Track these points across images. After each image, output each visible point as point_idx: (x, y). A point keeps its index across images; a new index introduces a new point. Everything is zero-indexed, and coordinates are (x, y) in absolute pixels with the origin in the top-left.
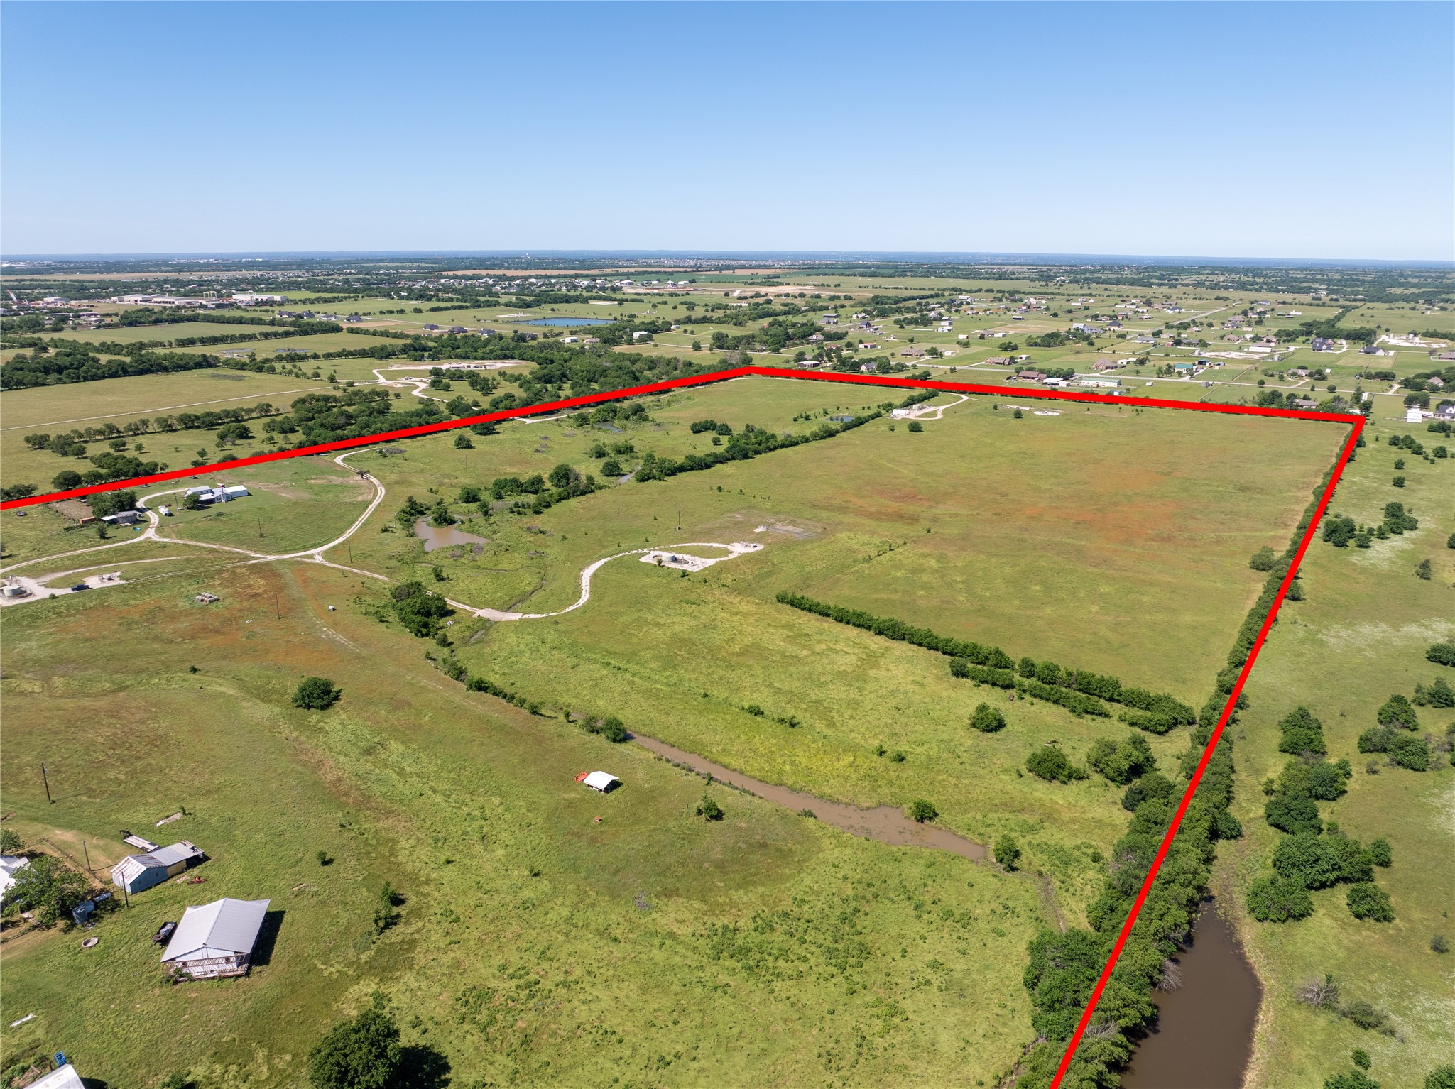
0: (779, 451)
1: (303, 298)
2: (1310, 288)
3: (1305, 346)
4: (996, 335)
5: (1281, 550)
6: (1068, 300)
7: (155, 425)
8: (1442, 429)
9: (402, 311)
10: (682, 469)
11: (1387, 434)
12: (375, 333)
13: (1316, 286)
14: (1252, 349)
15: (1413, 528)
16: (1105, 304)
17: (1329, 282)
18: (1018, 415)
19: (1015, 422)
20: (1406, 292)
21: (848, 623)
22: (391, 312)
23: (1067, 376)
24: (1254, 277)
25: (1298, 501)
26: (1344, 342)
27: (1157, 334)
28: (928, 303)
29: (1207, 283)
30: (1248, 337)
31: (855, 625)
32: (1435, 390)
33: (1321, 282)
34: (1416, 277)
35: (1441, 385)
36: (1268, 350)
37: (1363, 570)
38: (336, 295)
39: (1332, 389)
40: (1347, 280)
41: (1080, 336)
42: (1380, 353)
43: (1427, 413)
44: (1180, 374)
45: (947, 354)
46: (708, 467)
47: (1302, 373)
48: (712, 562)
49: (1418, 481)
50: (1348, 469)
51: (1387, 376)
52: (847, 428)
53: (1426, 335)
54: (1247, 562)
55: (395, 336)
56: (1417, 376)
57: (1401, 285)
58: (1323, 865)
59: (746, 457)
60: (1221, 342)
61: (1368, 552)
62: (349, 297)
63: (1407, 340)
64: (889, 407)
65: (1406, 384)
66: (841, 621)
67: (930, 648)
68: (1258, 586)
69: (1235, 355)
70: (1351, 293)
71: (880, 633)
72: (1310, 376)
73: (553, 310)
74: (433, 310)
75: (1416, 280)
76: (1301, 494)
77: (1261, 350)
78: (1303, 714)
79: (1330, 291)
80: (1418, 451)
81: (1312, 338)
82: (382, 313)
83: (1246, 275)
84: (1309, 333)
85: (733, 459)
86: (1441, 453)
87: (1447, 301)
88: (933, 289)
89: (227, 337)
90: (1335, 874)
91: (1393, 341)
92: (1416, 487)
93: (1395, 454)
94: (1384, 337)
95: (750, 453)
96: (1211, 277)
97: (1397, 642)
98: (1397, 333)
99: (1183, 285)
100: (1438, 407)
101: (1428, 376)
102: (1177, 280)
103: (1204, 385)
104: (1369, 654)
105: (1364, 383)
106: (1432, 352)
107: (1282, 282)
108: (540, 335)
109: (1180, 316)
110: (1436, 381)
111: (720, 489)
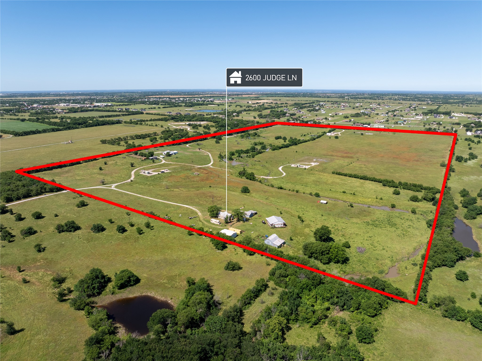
0: (303, 143)
2: (425, 100)
3: (431, 116)
4: (340, 114)
5: (447, 162)
6: (354, 104)
8: (478, 136)
9: (155, 108)
10: (282, 147)
11: (464, 138)
12: (155, 114)
13: (426, 99)
14: (417, 117)
15: (476, 158)
16: (365, 105)
17: (430, 98)
18: (362, 134)
19: (362, 136)
20: (454, 101)
21: (352, 177)
22: (152, 108)
23: (369, 125)
24: (406, 97)
25: (447, 153)
26: (442, 115)
27: (387, 113)
28: (312, 105)
29: (392, 99)
30: (414, 114)
31: (354, 177)
32: (473, 127)
33: (428, 98)
34: (456, 96)
35: (474, 126)
36: (422, 117)
37: (467, 167)
39: (444, 127)
40: (435, 97)
41: (364, 114)
42: (454, 118)
43: (472, 133)
44: (400, 124)
45: (330, 119)
46: (288, 147)
47: (434, 123)
48: (309, 166)
49: (475, 148)
50: (456, 146)
51: (458, 124)
52: (318, 138)
53: (465, 113)
54: (439, 165)
55: (162, 115)
56: (467, 124)
57: (452, 99)
58: (478, 210)
59: (296, 145)
60: (406, 116)
61: (467, 163)
62: (132, 104)
63: (460, 115)
64: (325, 133)
65: (464, 126)
66: (351, 177)
67: (375, 181)
68: (444, 170)
69: (412, 119)
70: (438, 101)
71: (361, 179)
72: (437, 124)
73: (200, 107)
74: (164, 108)
75: (456, 98)
76: (446, 151)
77: (420, 118)
78: (464, 190)
79: (432, 101)
80: (473, 142)
81: (433, 114)
82: (149, 108)
83: (404, 96)
84: (431, 113)
85: (293, 145)
86: (479, 142)
87: (468, 104)
88: (310, 101)
89: (112, 115)
90: (480, 212)
91: (456, 115)
92: (474, 150)
93: (467, 143)
94: (453, 114)
95: (297, 144)
96: (393, 97)
97: (480, 179)
98: (457, 113)
99: (386, 99)
100: (475, 131)
101: (471, 124)
102: (383, 98)
103: (408, 127)
104: (474, 181)
105: (454, 126)
106: (469, 118)
107: (416, 98)
108: (205, 115)
109: (390, 108)
110: (473, 125)
111: (297, 152)
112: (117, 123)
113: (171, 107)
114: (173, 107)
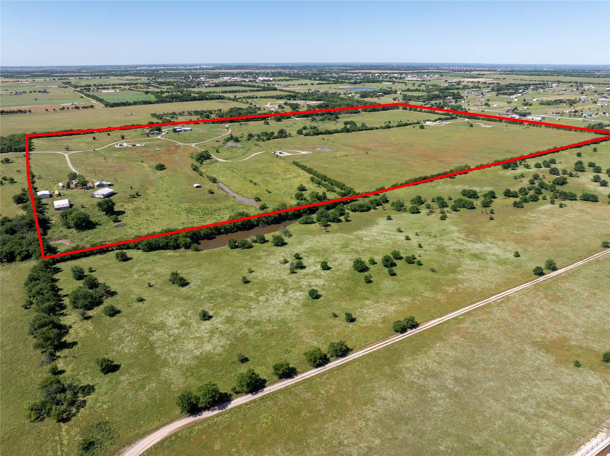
0: (363, 131)
1: (279, 79)
4: (533, 100)
7: (187, 113)
9: (306, 84)
10: (321, 133)
18: (472, 126)
22: (302, 85)
28: (530, 87)
38: (291, 78)
45: (495, 105)
46: (331, 133)
48: (290, 154)
52: (399, 126)
66: (302, 169)
71: (307, 172)
73: (363, 85)
74: (318, 84)
82: (299, 85)
95: (350, 131)
103: (582, 121)
111: (323, 139)
112: (218, 99)
113: (329, 83)
114: (332, 83)
